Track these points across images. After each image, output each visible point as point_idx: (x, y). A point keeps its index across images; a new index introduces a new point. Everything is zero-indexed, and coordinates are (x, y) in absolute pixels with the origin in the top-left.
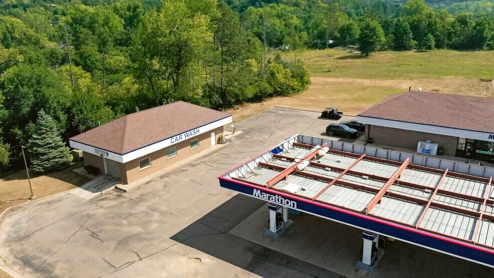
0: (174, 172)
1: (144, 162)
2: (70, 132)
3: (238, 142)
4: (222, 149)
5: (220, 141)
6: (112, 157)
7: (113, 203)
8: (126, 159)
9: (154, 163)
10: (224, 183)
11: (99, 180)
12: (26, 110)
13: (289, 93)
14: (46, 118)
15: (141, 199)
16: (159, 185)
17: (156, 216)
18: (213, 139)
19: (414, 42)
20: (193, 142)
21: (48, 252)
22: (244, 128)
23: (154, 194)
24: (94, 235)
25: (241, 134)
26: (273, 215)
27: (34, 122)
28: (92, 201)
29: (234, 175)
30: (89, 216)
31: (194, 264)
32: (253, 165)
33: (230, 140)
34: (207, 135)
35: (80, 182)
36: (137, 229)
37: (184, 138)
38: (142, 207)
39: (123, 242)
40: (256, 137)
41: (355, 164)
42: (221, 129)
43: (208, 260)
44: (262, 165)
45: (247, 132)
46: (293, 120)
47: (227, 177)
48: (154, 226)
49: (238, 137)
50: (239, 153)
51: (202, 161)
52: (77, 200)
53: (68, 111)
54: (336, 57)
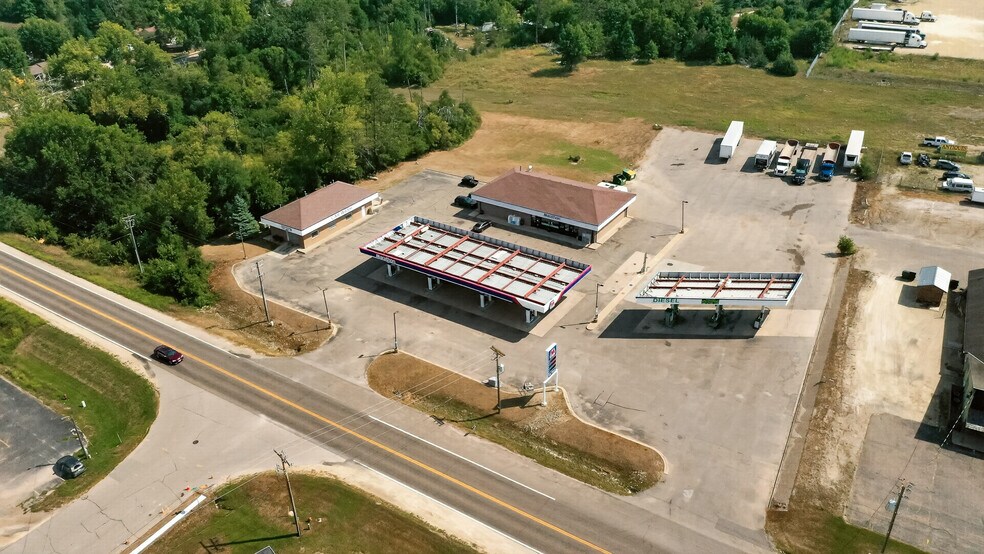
0: (335, 239)
1: (314, 233)
2: (258, 211)
3: (384, 212)
4: (370, 219)
5: (369, 212)
6: (294, 231)
7: (298, 261)
8: (304, 233)
9: (321, 233)
10: (362, 251)
11: (284, 245)
12: (223, 193)
13: (448, 146)
14: (240, 201)
15: (315, 259)
16: (326, 249)
17: (326, 268)
18: (364, 211)
19: (636, 49)
20: (348, 216)
21: (271, 287)
22: (390, 197)
23: (323, 255)
24: (292, 279)
25: (388, 204)
26: (389, 267)
27: (231, 202)
28: (285, 260)
29: (369, 246)
30: (287, 269)
31: (348, 291)
32: (380, 240)
33: (377, 211)
34: (359, 209)
35: (272, 247)
36: (317, 276)
37: (340, 214)
38: (317, 263)
39: (310, 282)
40: (399, 207)
41: (439, 238)
42: (370, 203)
43: (355, 289)
44: (386, 239)
45: (393, 202)
46: (435, 187)
47: (365, 248)
48: (326, 274)
49: (385, 207)
50: (383, 223)
51: (353, 230)
52: (275, 259)
53: (250, 190)
54: (534, 70)
